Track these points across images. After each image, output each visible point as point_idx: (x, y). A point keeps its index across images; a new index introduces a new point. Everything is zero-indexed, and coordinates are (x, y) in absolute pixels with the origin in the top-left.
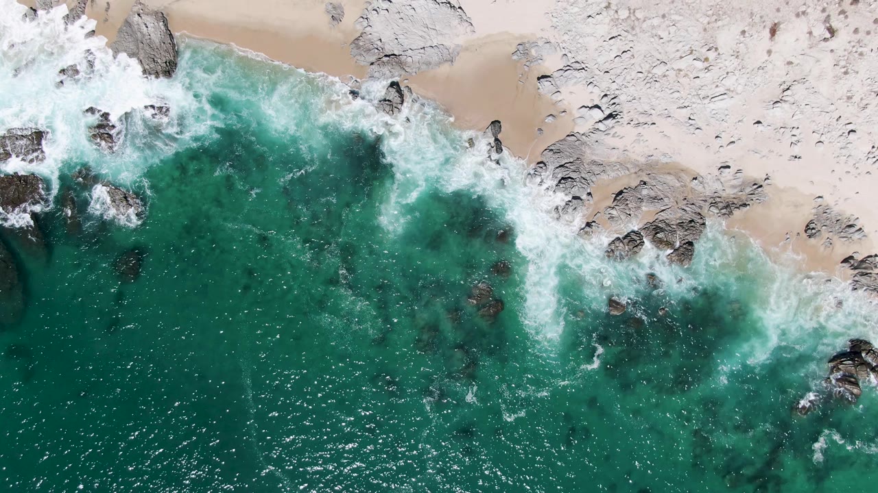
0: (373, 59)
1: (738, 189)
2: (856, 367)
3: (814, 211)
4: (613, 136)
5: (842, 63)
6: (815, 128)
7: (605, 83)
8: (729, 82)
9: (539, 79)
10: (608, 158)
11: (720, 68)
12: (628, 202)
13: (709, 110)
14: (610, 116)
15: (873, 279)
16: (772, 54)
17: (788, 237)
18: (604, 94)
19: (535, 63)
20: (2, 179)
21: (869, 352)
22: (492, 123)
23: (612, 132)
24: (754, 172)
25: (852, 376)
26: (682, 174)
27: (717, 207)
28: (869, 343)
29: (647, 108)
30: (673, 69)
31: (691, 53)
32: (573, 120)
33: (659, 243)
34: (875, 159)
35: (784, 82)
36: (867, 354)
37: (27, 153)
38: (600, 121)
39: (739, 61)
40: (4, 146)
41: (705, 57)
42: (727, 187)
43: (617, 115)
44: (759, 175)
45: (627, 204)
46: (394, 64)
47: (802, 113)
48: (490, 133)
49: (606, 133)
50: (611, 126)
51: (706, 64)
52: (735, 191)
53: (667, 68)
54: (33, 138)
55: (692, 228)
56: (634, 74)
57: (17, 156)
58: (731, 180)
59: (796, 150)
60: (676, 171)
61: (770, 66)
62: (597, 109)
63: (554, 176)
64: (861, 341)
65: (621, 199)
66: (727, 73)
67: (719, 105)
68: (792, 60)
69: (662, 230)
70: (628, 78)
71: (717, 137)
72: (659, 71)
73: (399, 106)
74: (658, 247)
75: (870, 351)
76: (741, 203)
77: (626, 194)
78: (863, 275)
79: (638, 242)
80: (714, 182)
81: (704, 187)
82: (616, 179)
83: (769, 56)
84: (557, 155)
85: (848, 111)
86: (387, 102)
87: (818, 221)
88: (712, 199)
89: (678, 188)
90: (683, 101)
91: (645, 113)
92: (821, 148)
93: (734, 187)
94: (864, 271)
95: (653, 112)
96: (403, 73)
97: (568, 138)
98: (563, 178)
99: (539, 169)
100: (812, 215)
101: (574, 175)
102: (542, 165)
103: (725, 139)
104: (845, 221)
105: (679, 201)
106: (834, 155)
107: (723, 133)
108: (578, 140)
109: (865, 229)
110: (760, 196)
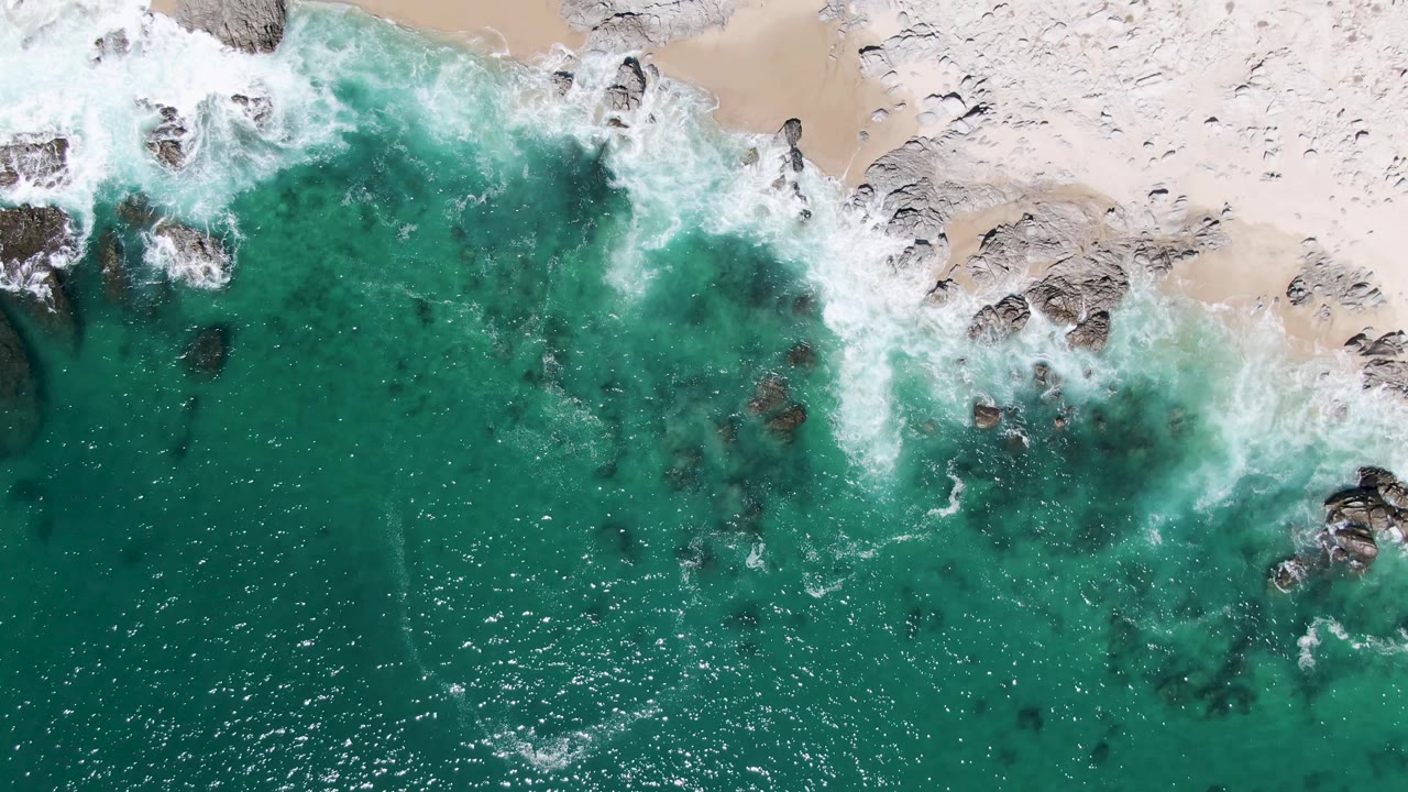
0: (597, 20)
1: (1181, 227)
2: (1369, 511)
3: (1301, 262)
4: (981, 142)
5: (1347, 23)
6: (1304, 129)
7: (967, 58)
8: (1166, 55)
9: (861, 51)
10: (973, 177)
11: (1151, 32)
12: (1004, 248)
13: (1133, 100)
14: (976, 110)
15: (1395, 370)
16: (1235, 10)
17: (1261, 303)
18: (965, 75)
19: (856, 27)
20: (4, 215)
21: (1390, 487)
22: (787, 122)
23: (979, 136)
24: (1206, 198)
25: (1362, 526)
26: (1091, 204)
27: (1147, 256)
28: (1390, 474)
29: (1034, 97)
30: (1076, 34)
31: (1105, 8)
32: (917, 117)
33: (1055, 313)
34: (1399, 178)
35: (1254, 55)
36: (1387, 491)
37: (44, 173)
38: (960, 119)
39: (1182, 20)
40: (7, 162)
41: (1127, 14)
42: (1161, 223)
43: (986, 108)
44: (1213, 205)
45: (1003, 252)
46: (630, 28)
47: (1282, 104)
48: (783, 140)
49: (968, 137)
50: (977, 126)
51: (1129, 27)
52: (1176, 229)
53: (1065, 32)
54: (53, 149)
55: (1106, 289)
56: (1013, 43)
57: (28, 179)
58: (1168, 213)
59: (1273, 164)
60: (1082, 198)
61: (1231, 29)
62: (954, 99)
63: (886, 207)
64: (1377, 471)
65: (993, 242)
66: (1163, 40)
67: (1150, 91)
68: (1269, 19)
69: (1059, 293)
70: (1004, 50)
71: (1146, 143)
72: (1052, 38)
73: (639, 96)
74: (1053, 321)
75: (1393, 485)
76: (1184, 249)
77: (1001, 235)
78: (1379, 363)
79: (1021, 312)
80: (1141, 216)
81: (1125, 224)
82: (986, 211)
83: (1230, 12)
84: (891, 174)
85: (1357, 102)
86: (619, 90)
87: (1309, 277)
88: (1139, 244)
89: (1083, 225)
90: (1092, 86)
91: (1031, 105)
92: (1312, 159)
93: (1173, 223)
94: (1381, 357)
95: (1043, 103)
96: (645, 42)
97: (908, 146)
98: (900, 211)
99: (862, 197)
100: (1298, 269)
101: (917, 205)
102: (866, 190)
103: (1160, 147)
104: (1352, 277)
105: (1085, 247)
106: (1333, 172)
107: (1157, 138)
108: (925, 149)
109: (1384, 291)
110: (1215, 239)
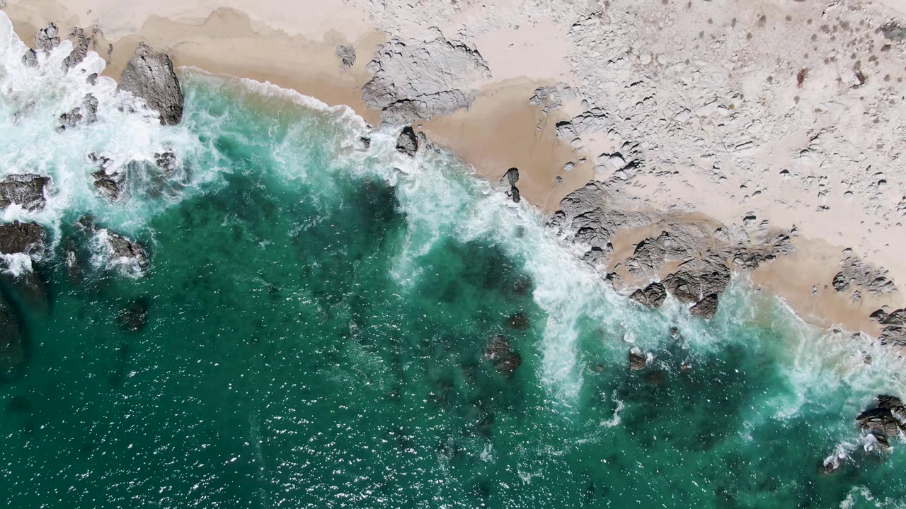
0: (386, 104)
1: (764, 240)
2: (885, 424)
3: (842, 263)
4: (635, 186)
5: (873, 111)
6: (844, 178)
7: (626, 130)
8: (755, 130)
9: (558, 125)
10: (630, 208)
11: (746, 116)
12: (650, 254)
13: (734, 159)
14: (632, 165)
15: (902, 333)
16: (800, 101)
17: (815, 289)
18: (625, 141)
19: (554, 109)
22: (510, 170)
23: (634, 181)
24: (781, 223)
25: (880, 434)
26: (706, 225)
27: (742, 259)
28: (898, 399)
29: (670, 156)
30: (697, 116)
31: (715, 100)
32: (593, 168)
33: (680, 295)
35: (812, 130)
36: (896, 411)
37: (29, 200)
38: (621, 170)
39: (765, 108)
40: (4, 194)
41: (730, 104)
42: (753, 237)
43: (639, 163)
44: (786, 227)
46: (407, 109)
47: (830, 162)
48: (507, 182)
49: (627, 182)
50: (632, 175)
51: (731, 112)
52: (761, 242)
53: (690, 115)
54: (34, 185)
55: (716, 280)
56: (656, 121)
57: (17, 204)
58: (756, 231)
59: (824, 201)
60: (700, 221)
61: (797, 114)
62: (618, 158)
63: (573, 226)
64: (890, 398)
65: (642, 250)
66: (753, 121)
67: (745, 153)
68: (822, 107)
69: (685, 282)
70: (651, 125)
71: (742, 186)
72: (682, 118)
73: (413, 153)
74: (680, 300)
75: (899, 408)
76: (766, 255)
77: (648, 245)
78: (892, 329)
79: (660, 294)
80: (739, 233)
81: (728, 238)
82: (637, 229)
83: (797, 103)
84: (577, 205)
85: (879, 161)
86: (400, 149)
87: (847, 273)
88: (737, 251)
89: (701, 238)
90: (707, 149)
91: (667, 161)
92: (850, 198)
93: (759, 238)
94: (893, 325)
95: (675, 160)
96: (417, 118)
97: (588, 187)
98: (582, 229)
99: (557, 219)
100: (840, 267)
101: (593, 226)
102: (560, 215)
103: (751, 188)
104: (874, 273)
105: (702, 253)
106: (863, 206)
107: (749, 183)
108: (599, 189)
109: (895, 282)
110: (786, 248)
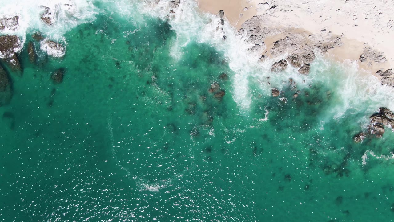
1: (330, 40)
2: (382, 119)
3: (363, 50)
4: (274, 16)
6: (364, 12)
10: (272, 26)
12: (280, 46)
13: (316, 4)
14: (273, 7)
15: (390, 80)
17: (352, 61)
20: (1, 38)
21: (388, 113)
22: (220, 11)
23: (273, 15)
24: (337, 32)
25: (380, 124)
26: (305, 34)
27: (320, 48)
28: (388, 109)
29: (289, 4)
32: (256, 9)
33: (294, 64)
34: (391, 26)
36: (387, 114)
37: (12, 26)
38: (268, 10)
40: (2, 23)
42: (325, 39)
43: (275, 7)
44: (339, 34)
45: (280, 47)
47: (358, 5)
48: (219, 16)
49: (270, 15)
50: (273, 12)
52: (329, 41)
54: (15, 19)
55: (309, 58)
57: (8, 28)
58: (326, 36)
59: (356, 22)
60: (302, 32)
62: (266, 4)
63: (248, 35)
64: (385, 108)
65: (277, 44)
67: (322, 2)
69: (296, 58)
71: (320, 17)
73: (178, 4)
74: (294, 66)
75: (389, 112)
76: (331, 46)
77: (280, 42)
78: (385, 78)
79: (285, 64)
80: (319, 37)
81: (314, 39)
82: (275, 36)
84: (249, 25)
85: (379, 5)
86: (173, 2)
87: (366, 54)
88: (318, 45)
89: (303, 40)
90: (305, 0)
91: (288, 6)
92: (367, 20)
93: (328, 39)
94: (386, 76)
95: (291, 5)
97: (254, 18)
98: (251, 36)
99: (241, 32)
100: (363, 52)
101: (256, 34)
102: (242, 30)
103: (324, 18)
104: (378, 54)
105: (303, 46)
106: (372, 24)
107: (323, 15)
108: (258, 18)
109: (387, 58)
110: (339, 43)
